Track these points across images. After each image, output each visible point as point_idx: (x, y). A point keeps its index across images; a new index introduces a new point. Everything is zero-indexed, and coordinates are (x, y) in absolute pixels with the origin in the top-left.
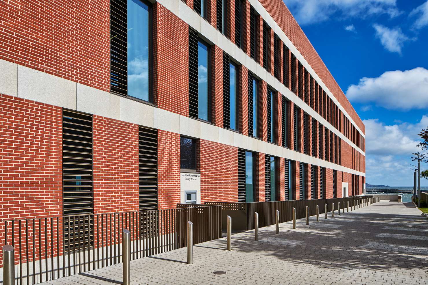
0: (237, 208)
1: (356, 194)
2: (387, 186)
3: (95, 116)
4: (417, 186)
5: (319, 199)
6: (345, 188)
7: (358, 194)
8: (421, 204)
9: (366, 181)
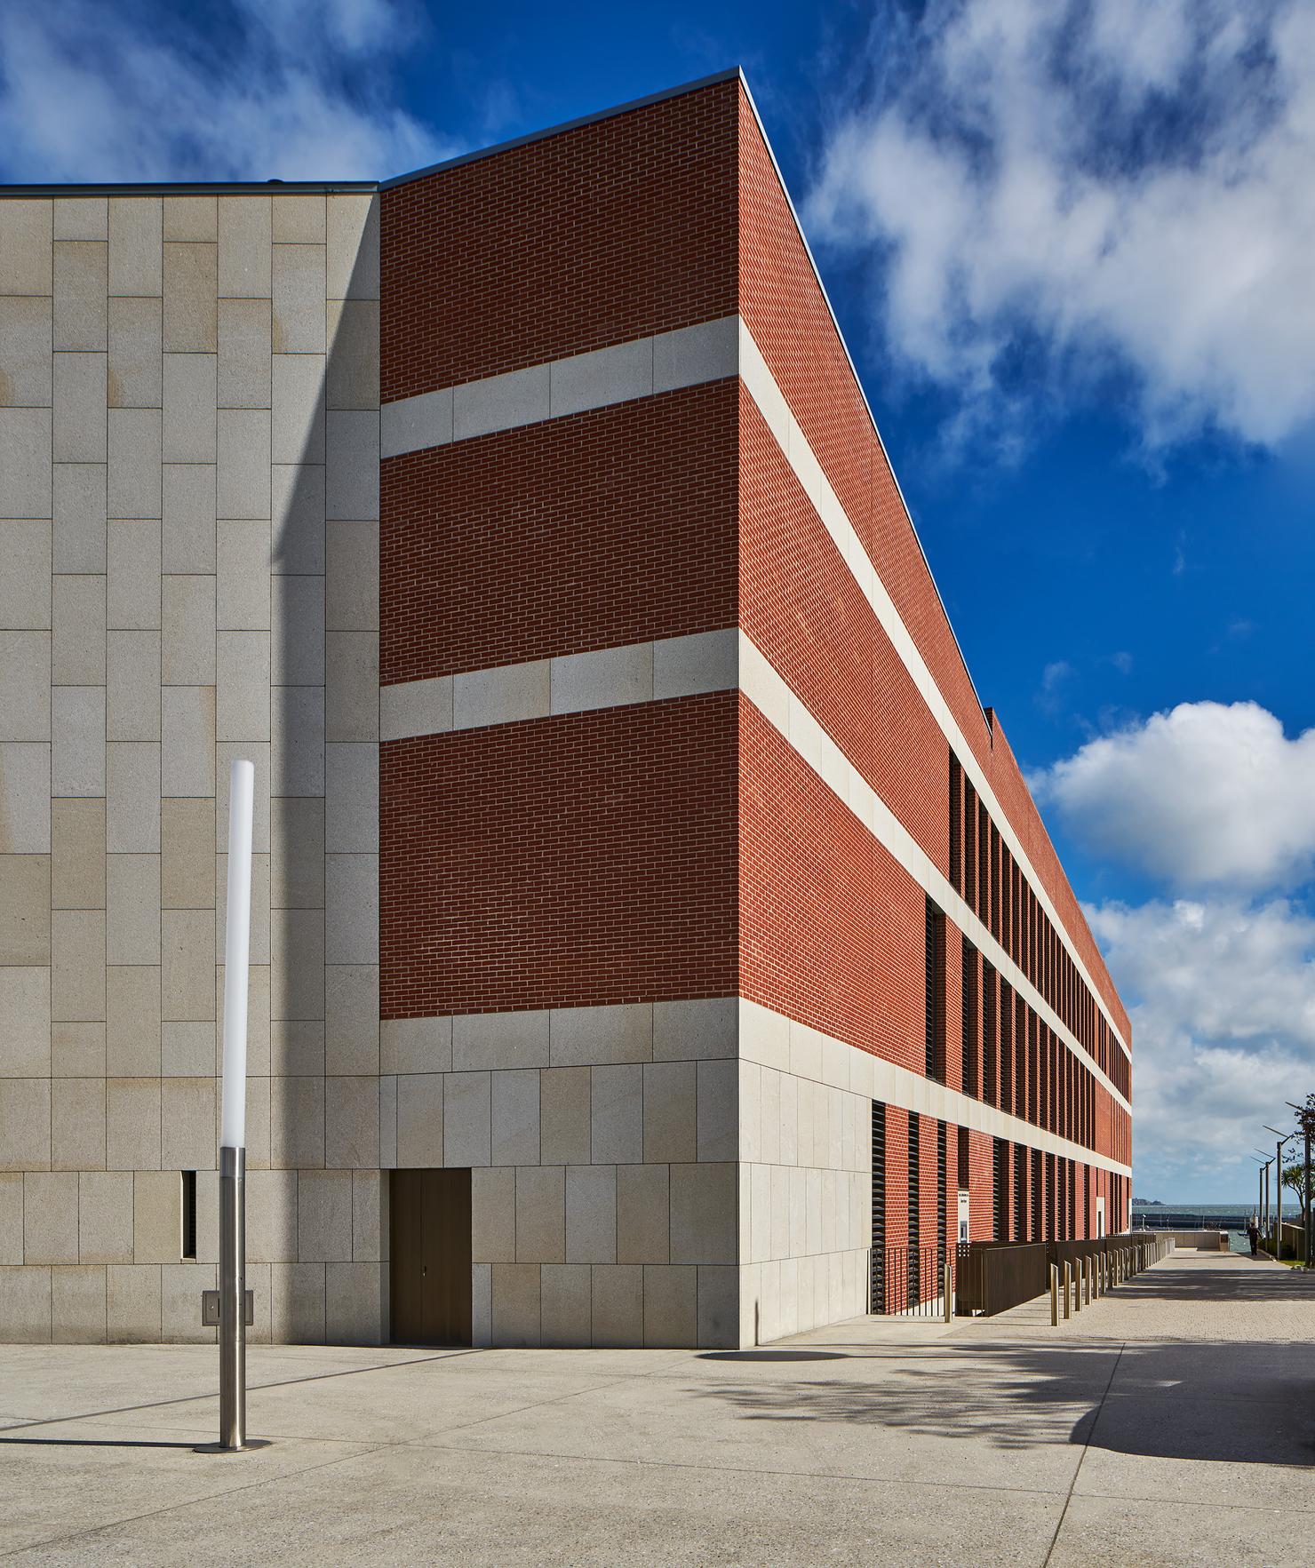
0: (966, 1253)
1: (1116, 1232)
2: (1156, 1203)
3: (922, 1115)
4: (1264, 1202)
5: (1076, 1239)
6: (1100, 1213)
7: (1120, 1231)
8: (1283, 1251)
9: (1135, 1194)
